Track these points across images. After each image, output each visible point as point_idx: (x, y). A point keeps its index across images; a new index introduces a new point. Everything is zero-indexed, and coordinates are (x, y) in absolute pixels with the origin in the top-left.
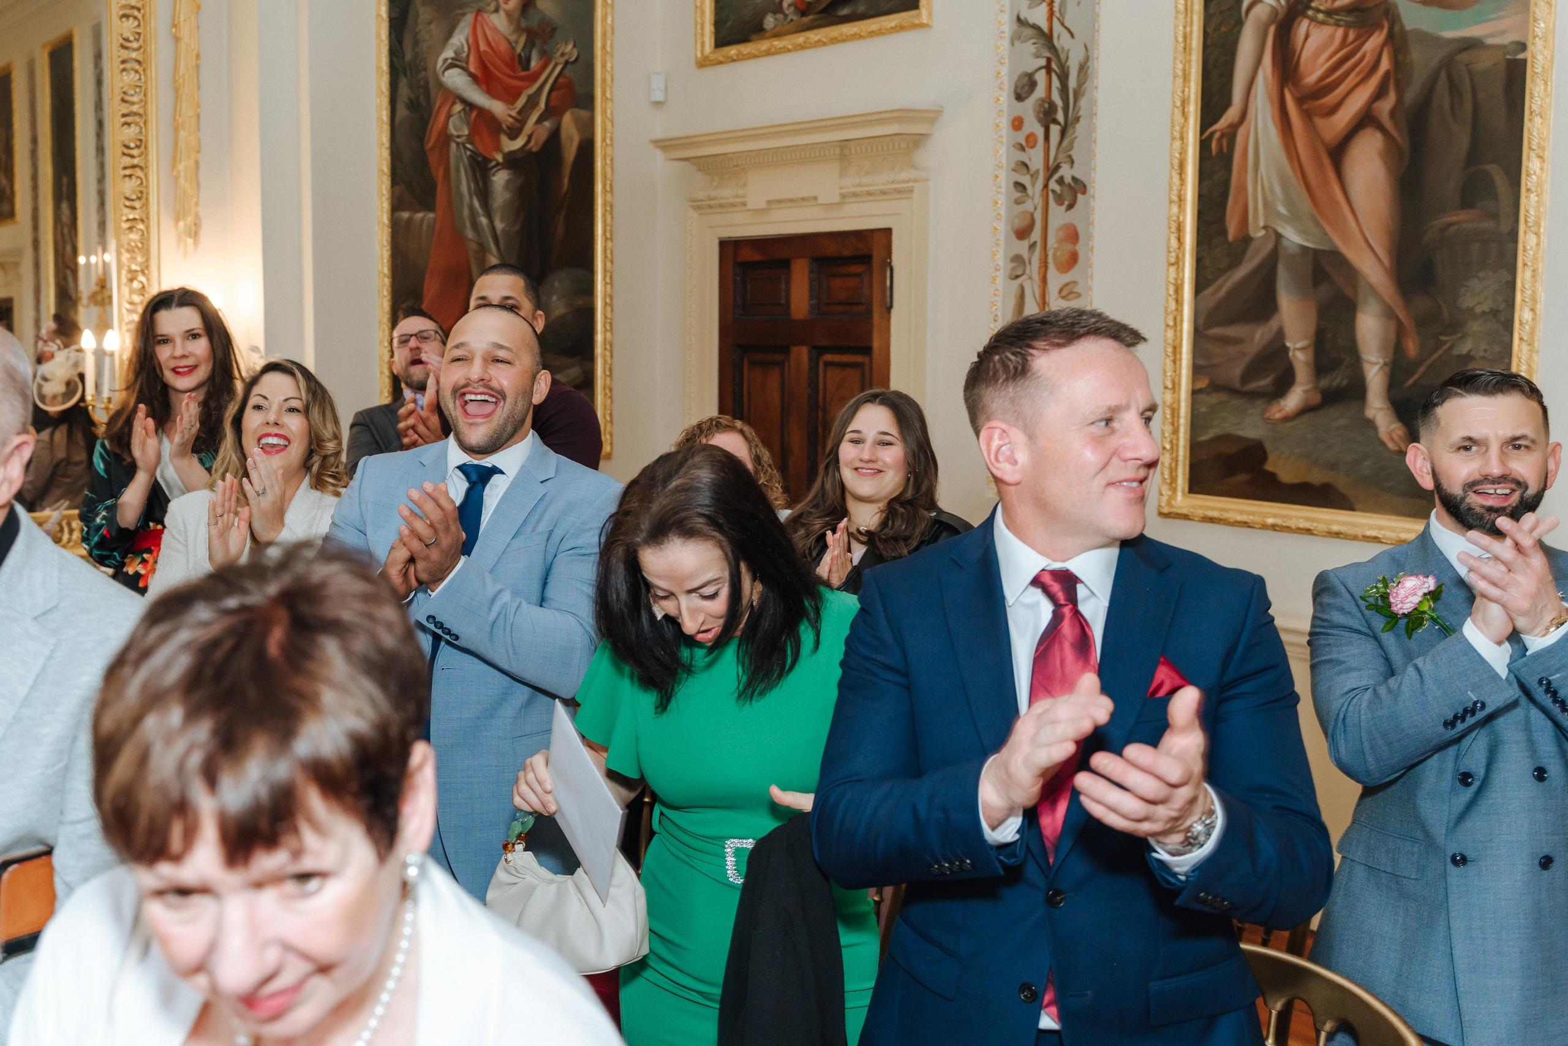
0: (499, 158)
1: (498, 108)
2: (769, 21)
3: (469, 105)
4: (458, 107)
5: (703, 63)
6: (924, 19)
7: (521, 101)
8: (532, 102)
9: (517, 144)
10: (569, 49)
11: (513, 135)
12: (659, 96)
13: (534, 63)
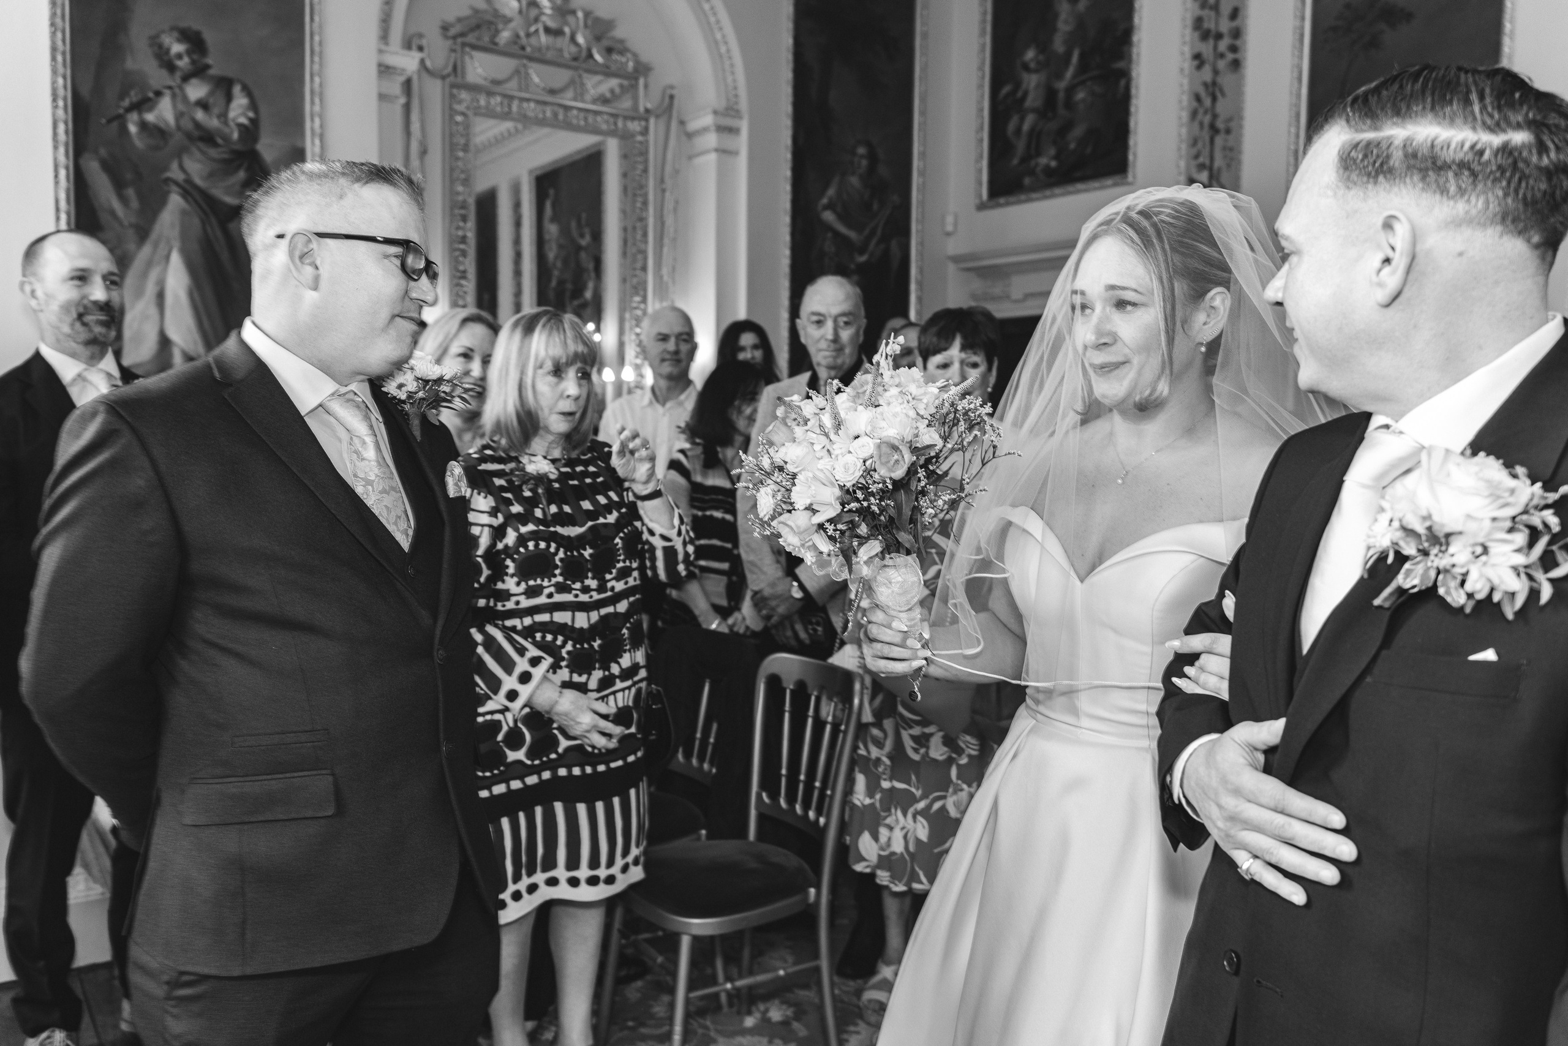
0: (853, 266)
1: (852, 235)
2: (1027, 181)
3: (837, 234)
4: (830, 235)
5: (981, 207)
6: (1130, 178)
7: (867, 232)
8: (873, 233)
9: (863, 259)
10: (895, 198)
11: (862, 253)
12: (949, 228)
13: (875, 207)
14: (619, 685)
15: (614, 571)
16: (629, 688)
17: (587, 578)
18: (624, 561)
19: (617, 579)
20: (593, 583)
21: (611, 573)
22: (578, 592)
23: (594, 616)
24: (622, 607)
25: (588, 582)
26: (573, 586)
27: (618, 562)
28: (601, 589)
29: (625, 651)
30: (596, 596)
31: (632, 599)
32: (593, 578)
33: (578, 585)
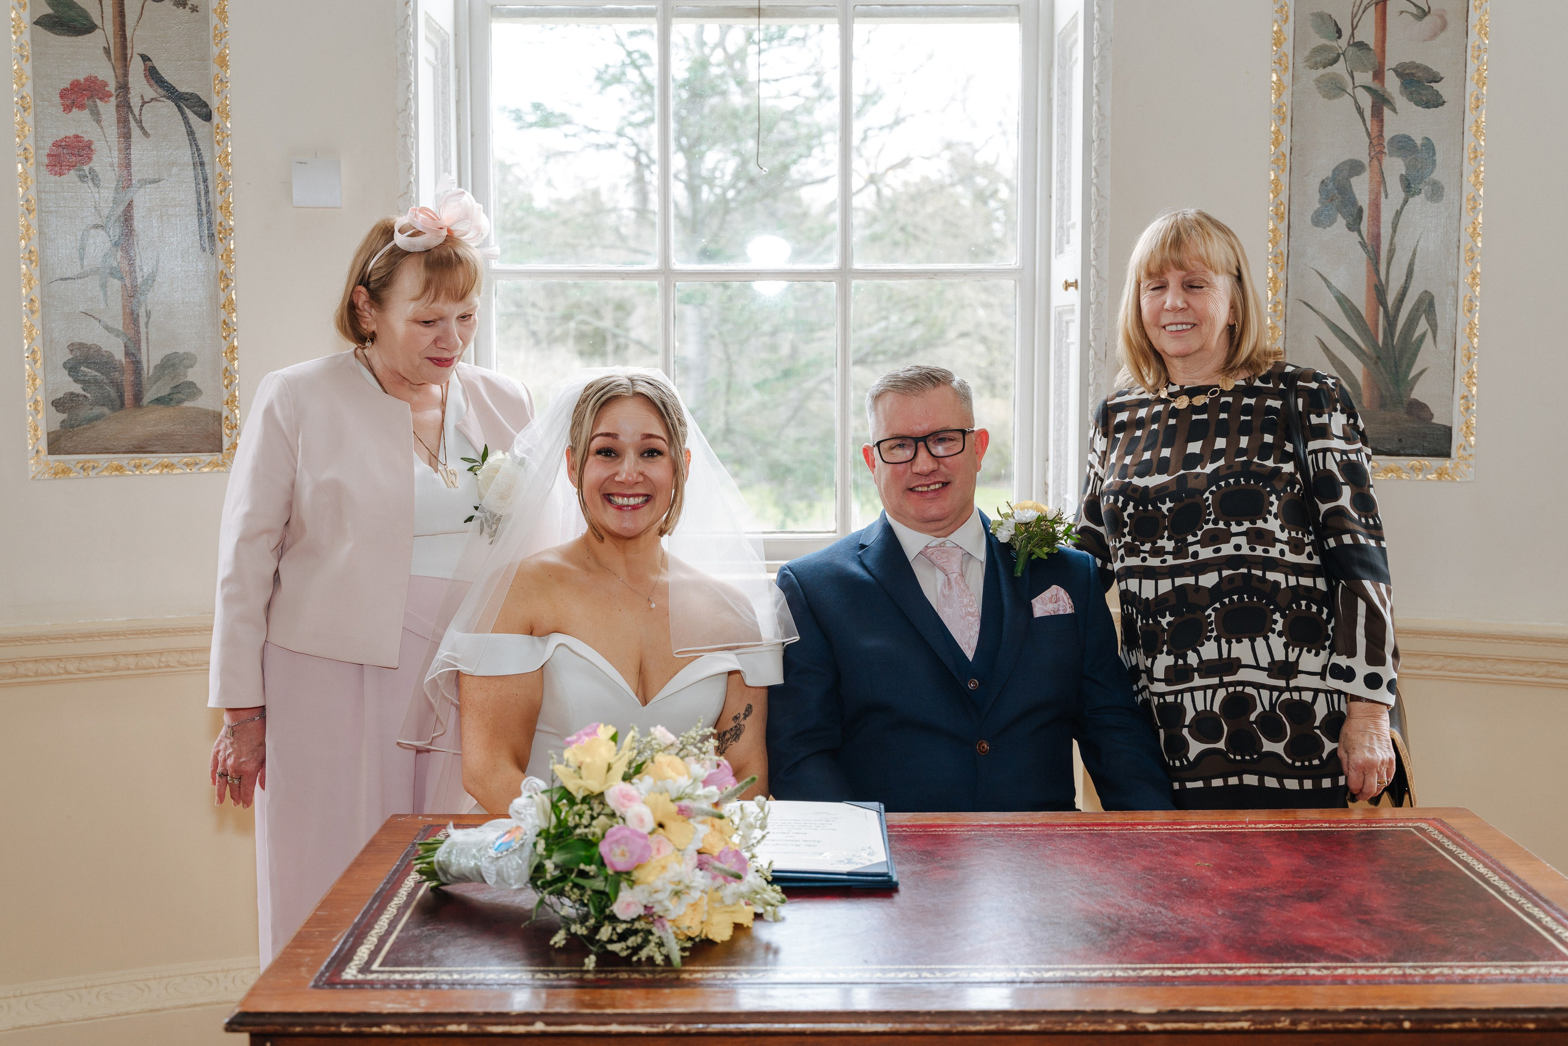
14: (1198, 681)
15: (1200, 533)
16: (1215, 688)
17: (1162, 538)
18: (1215, 522)
19: (1203, 543)
20: (1169, 546)
21: (1195, 535)
22: (1147, 555)
23: (1165, 586)
24: (1209, 580)
25: (1160, 543)
26: (1142, 548)
27: (1207, 522)
28: (1178, 553)
29: (1209, 639)
30: (1170, 561)
31: (1225, 573)
32: (1169, 539)
33: (1147, 547)
